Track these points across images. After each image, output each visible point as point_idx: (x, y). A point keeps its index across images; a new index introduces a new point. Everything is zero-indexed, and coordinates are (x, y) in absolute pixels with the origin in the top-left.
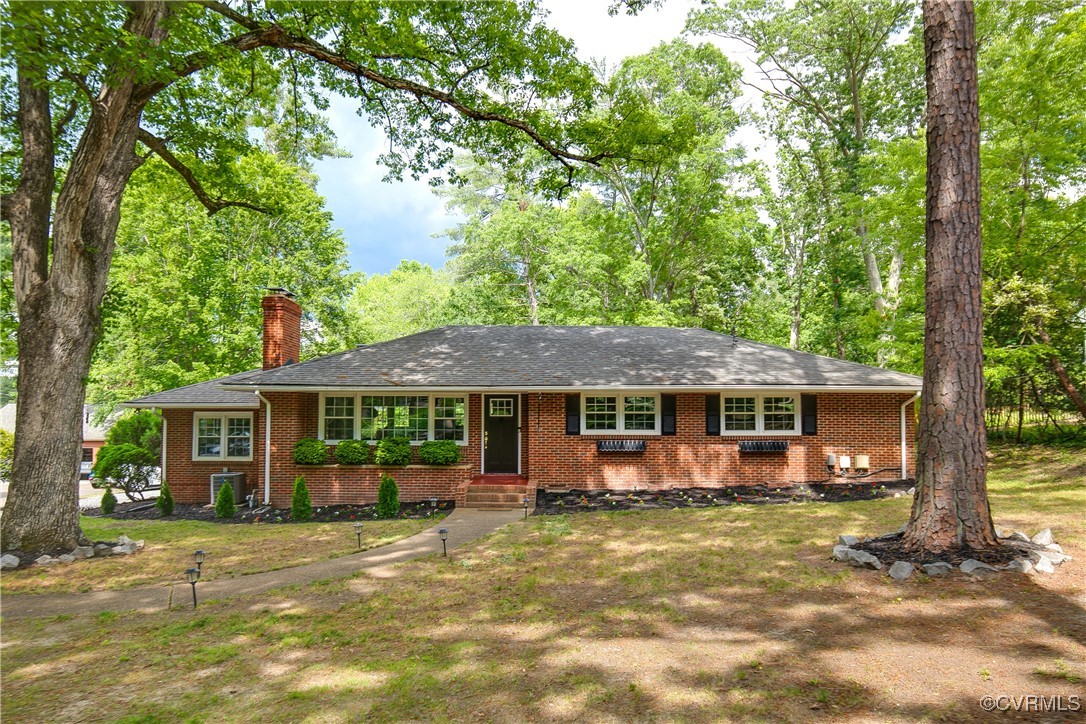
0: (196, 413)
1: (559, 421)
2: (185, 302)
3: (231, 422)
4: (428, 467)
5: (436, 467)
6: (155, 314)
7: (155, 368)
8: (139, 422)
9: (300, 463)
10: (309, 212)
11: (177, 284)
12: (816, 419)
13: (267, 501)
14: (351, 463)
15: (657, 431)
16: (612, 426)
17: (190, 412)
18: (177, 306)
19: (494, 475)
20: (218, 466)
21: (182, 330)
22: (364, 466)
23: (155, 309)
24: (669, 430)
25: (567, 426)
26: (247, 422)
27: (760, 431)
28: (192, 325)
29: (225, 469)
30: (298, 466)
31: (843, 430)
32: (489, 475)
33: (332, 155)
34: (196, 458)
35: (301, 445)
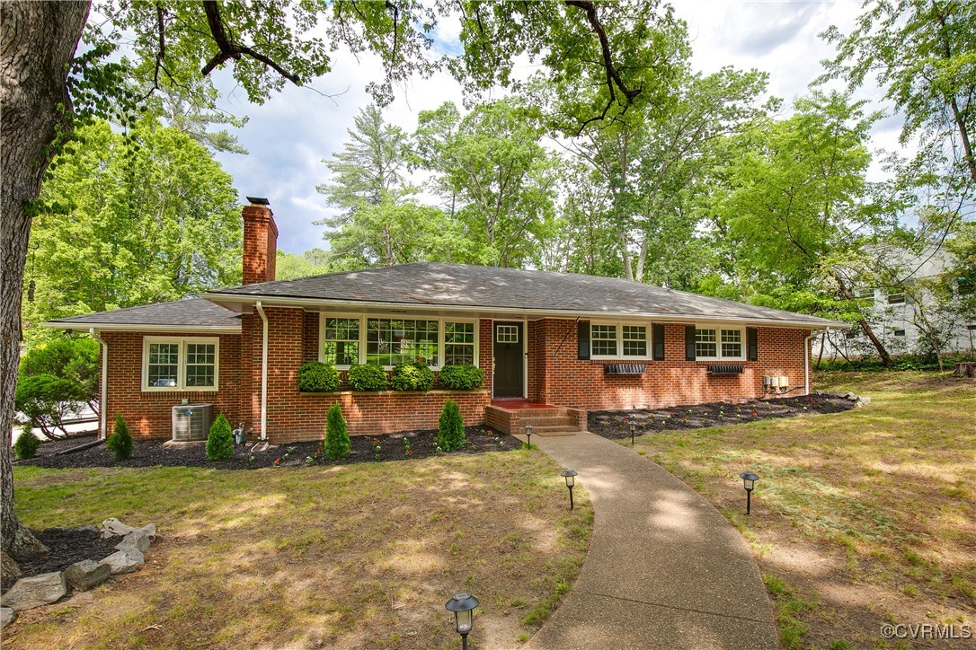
0: (146, 338)
1: (572, 346)
2: (98, 248)
3: (191, 348)
4: (449, 392)
5: (457, 392)
6: (64, 256)
7: (62, 308)
8: (61, 351)
9: (306, 391)
10: (220, 183)
11: (89, 230)
12: (757, 348)
13: (264, 436)
14: (370, 390)
15: (648, 357)
16: (614, 352)
17: (138, 337)
18: (89, 250)
19: (503, 399)
20: (176, 397)
21: (94, 273)
22: (381, 393)
23: (64, 252)
24: (659, 356)
25: (579, 352)
26: (211, 348)
27: (719, 358)
28: (104, 270)
29: (185, 401)
30: (302, 394)
31: (772, 357)
32: (498, 399)
33: (231, 150)
34: (146, 388)
35: (309, 369)
